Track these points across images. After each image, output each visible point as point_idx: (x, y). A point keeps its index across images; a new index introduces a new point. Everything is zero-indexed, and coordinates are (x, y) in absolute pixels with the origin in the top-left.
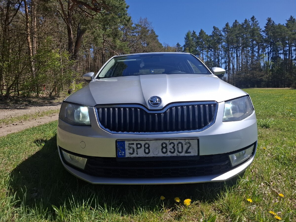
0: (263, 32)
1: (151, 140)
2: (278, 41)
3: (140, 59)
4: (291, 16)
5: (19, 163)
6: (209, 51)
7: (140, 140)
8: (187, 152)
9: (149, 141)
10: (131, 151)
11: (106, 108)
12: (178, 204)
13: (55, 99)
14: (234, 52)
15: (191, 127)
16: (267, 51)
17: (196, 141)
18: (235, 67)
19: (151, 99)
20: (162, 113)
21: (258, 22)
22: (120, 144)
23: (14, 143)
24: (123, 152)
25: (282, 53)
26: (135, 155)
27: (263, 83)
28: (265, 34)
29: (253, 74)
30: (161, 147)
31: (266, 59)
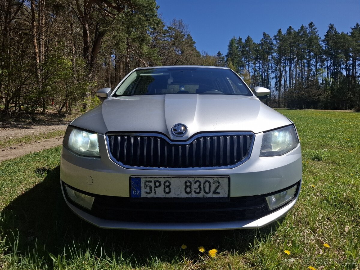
0: (322, 42)
1: (173, 177)
2: (340, 53)
3: (168, 74)
4: (357, 24)
5: (14, 198)
6: (257, 62)
7: (159, 177)
8: (215, 193)
9: (170, 178)
10: (148, 190)
11: (119, 136)
12: (202, 254)
13: (65, 116)
14: (287, 64)
15: (222, 162)
16: (326, 65)
17: (227, 179)
18: (288, 83)
19: (175, 127)
20: (187, 145)
21: (316, 30)
22: (135, 182)
23: (10, 173)
24: (138, 191)
25: (344, 68)
26: (152, 195)
27: (320, 104)
28: (325, 45)
29: (308, 92)
30: (184, 186)
31: (325, 74)
